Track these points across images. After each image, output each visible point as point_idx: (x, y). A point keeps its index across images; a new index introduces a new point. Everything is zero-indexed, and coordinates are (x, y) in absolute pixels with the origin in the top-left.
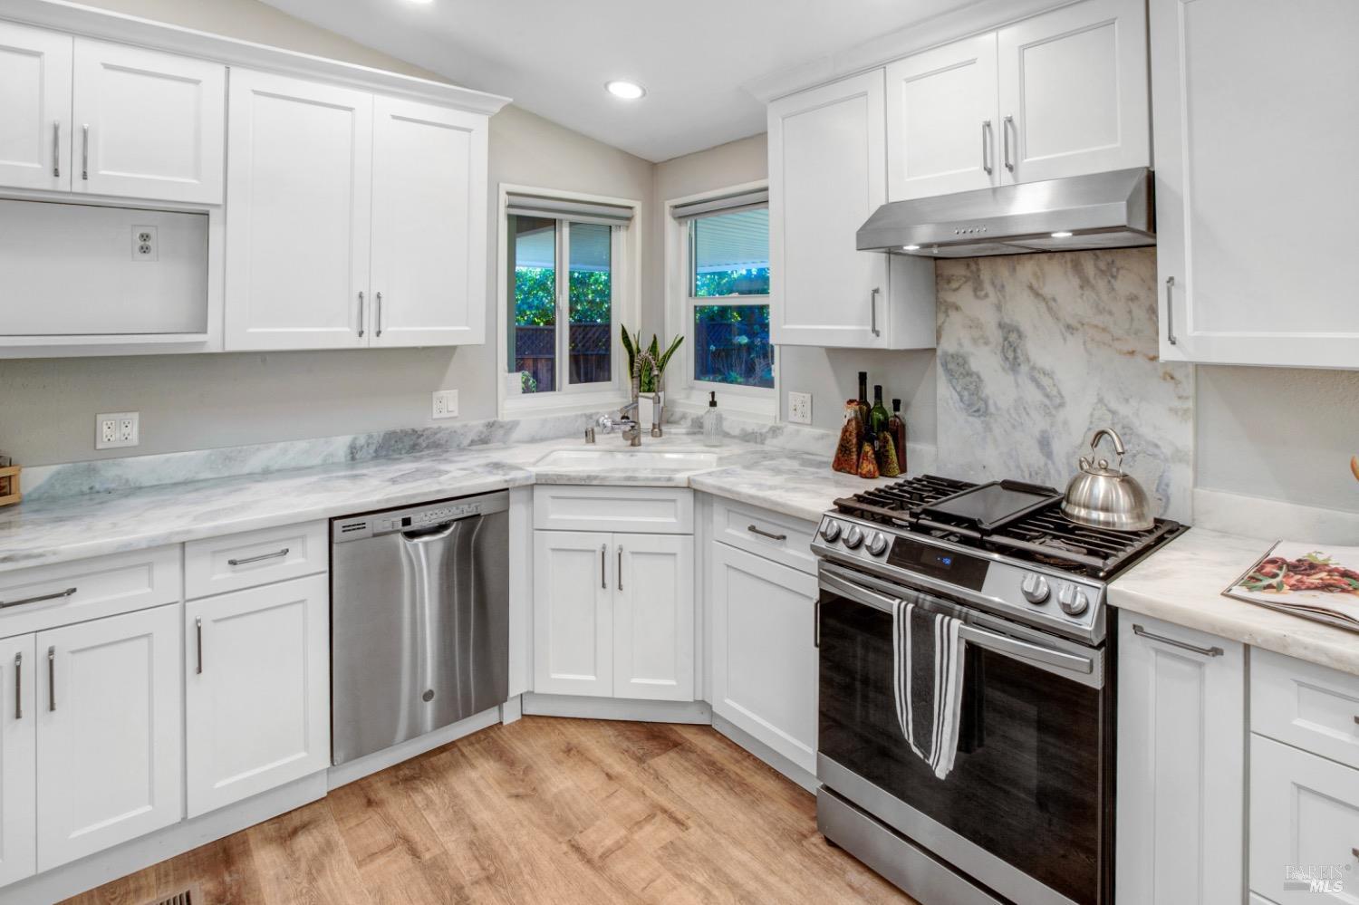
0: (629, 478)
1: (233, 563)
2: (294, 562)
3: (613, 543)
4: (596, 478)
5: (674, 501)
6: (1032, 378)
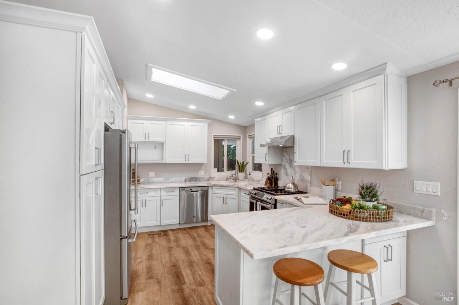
0: (228, 185)
1: (166, 192)
2: (175, 193)
3: (225, 196)
4: (222, 185)
5: (235, 189)
6: (293, 169)
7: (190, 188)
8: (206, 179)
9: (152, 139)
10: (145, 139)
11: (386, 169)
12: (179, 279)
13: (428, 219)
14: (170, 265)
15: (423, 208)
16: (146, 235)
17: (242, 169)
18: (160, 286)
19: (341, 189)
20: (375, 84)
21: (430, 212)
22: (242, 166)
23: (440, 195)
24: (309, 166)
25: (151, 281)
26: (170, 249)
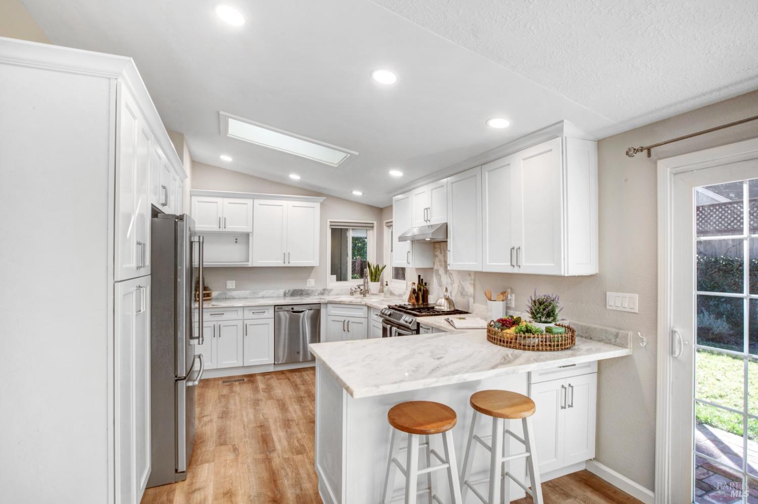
0: (351, 302)
1: (253, 313)
2: (266, 315)
3: (347, 319)
4: (343, 302)
5: (362, 309)
6: (450, 276)
7: (291, 307)
8: (319, 292)
9: (231, 227)
10: (220, 227)
11: (566, 275)
12: (267, 445)
13: (623, 346)
14: (255, 425)
15: (617, 331)
16: (220, 382)
17: (376, 277)
18: (237, 456)
19: (515, 306)
20: (551, 150)
21: (626, 337)
22: (376, 272)
23: (637, 312)
24: (471, 271)
25: (223, 448)
26: (256, 403)
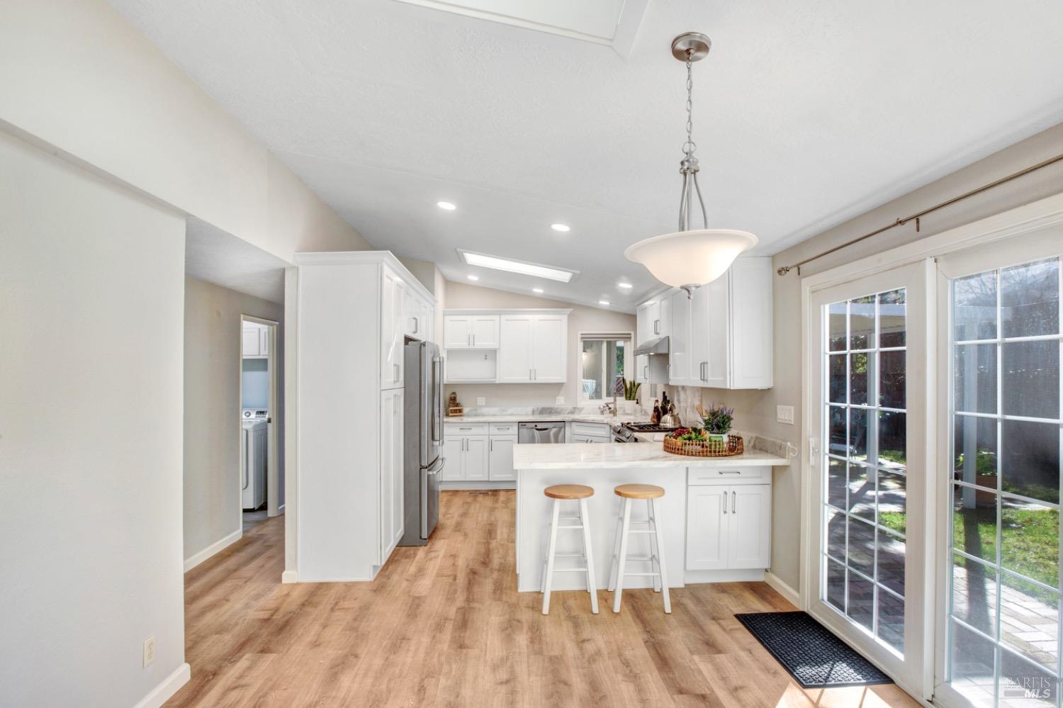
1: (499, 428)
2: (511, 431)
3: (590, 439)
4: (591, 420)
5: (605, 427)
7: (534, 424)
8: (568, 410)
9: (480, 344)
10: (469, 345)
11: (732, 388)
14: (486, 523)
17: (631, 395)
18: (466, 538)
22: (631, 388)
25: (457, 533)
26: (492, 510)
